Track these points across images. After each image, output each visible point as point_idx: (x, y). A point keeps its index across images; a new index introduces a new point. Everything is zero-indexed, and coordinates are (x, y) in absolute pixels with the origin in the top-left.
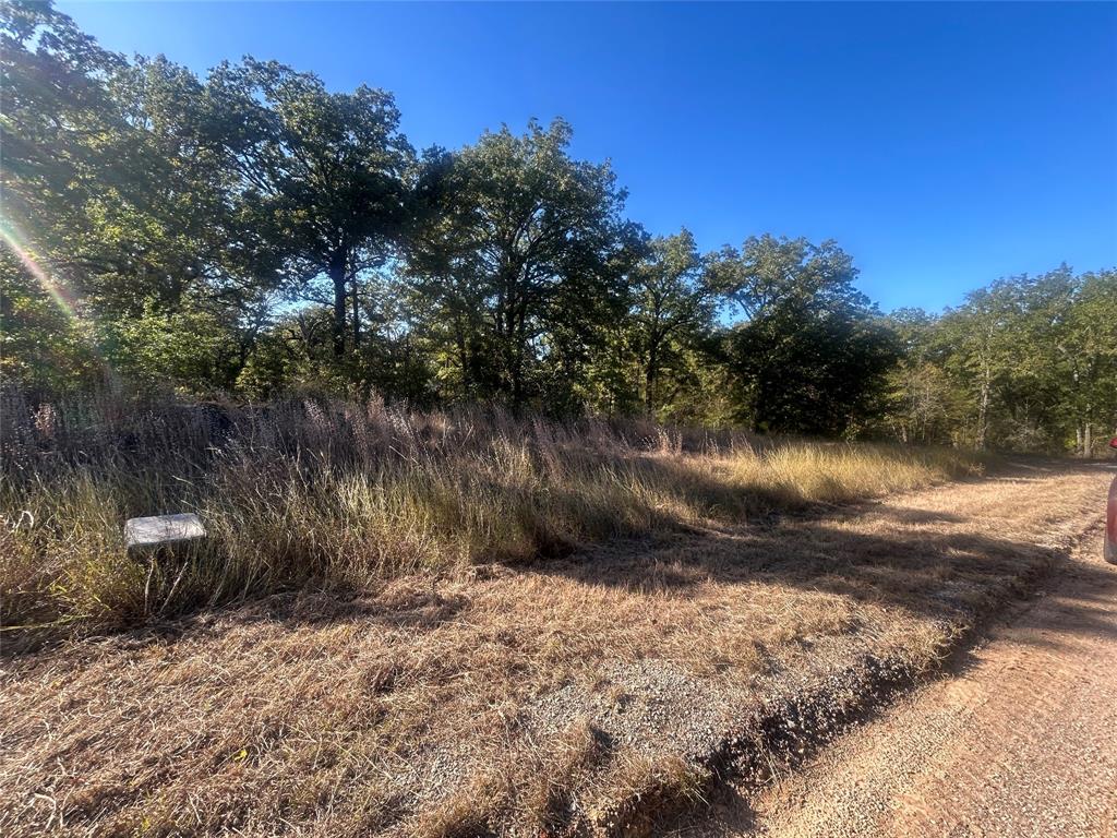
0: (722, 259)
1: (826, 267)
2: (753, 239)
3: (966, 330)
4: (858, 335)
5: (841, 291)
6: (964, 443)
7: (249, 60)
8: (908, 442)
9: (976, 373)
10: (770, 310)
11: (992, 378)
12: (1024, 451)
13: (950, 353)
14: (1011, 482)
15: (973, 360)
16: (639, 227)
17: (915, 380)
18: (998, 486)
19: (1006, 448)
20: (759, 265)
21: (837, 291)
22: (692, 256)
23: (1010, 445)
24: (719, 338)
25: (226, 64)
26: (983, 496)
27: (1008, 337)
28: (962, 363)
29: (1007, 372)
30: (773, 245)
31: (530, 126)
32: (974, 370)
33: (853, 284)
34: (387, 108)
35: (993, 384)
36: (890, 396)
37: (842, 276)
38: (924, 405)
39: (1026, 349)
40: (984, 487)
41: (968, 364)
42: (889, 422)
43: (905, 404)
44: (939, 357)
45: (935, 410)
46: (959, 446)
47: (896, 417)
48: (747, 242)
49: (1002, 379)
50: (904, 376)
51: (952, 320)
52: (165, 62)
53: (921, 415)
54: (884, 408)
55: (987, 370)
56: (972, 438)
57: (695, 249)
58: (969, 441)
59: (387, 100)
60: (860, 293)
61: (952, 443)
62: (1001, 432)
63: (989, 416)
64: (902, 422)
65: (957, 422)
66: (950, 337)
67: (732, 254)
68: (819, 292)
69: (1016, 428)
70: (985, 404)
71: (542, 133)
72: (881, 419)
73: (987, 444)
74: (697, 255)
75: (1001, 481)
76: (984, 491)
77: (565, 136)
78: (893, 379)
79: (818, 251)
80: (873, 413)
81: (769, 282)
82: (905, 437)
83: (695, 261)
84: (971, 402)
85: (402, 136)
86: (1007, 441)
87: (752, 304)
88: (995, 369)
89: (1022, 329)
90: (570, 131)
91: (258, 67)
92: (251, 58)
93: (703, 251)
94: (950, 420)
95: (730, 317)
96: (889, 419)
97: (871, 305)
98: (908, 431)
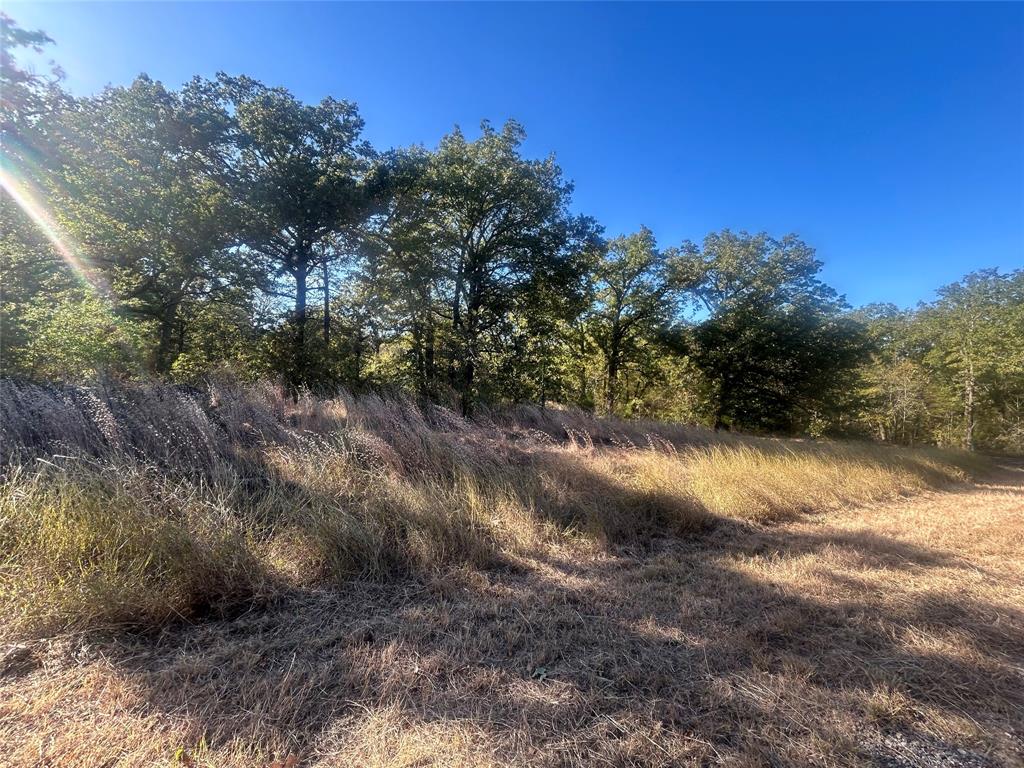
0: (682, 255)
1: (788, 260)
2: (713, 235)
3: (944, 325)
4: (823, 328)
5: (805, 284)
6: (949, 443)
7: (220, 75)
8: (886, 440)
9: (958, 370)
10: (731, 303)
11: (976, 374)
12: (1018, 452)
13: (929, 349)
14: (1007, 491)
15: (954, 356)
16: (591, 220)
17: (893, 375)
18: (989, 497)
19: (997, 448)
20: (719, 259)
21: (802, 286)
22: (651, 252)
23: (1001, 446)
24: (678, 332)
25: (198, 79)
26: (971, 514)
27: (991, 332)
28: (942, 358)
29: (994, 367)
30: (732, 240)
31: (483, 127)
32: (955, 365)
33: (817, 276)
34: (353, 118)
35: (979, 381)
36: (863, 392)
37: (806, 270)
38: (903, 402)
39: (1012, 343)
40: (970, 499)
41: (948, 359)
42: (865, 419)
43: (881, 401)
44: (918, 352)
45: (914, 407)
46: (943, 445)
47: (873, 413)
48: (707, 239)
49: (988, 376)
50: (878, 372)
51: (927, 314)
52: (147, 79)
53: (898, 414)
54: (857, 404)
55: (970, 365)
56: (958, 437)
57: (654, 245)
58: (954, 440)
59: (351, 110)
60: (825, 285)
61: (935, 443)
62: (990, 431)
63: (975, 415)
64: (879, 419)
65: (940, 420)
66: (929, 332)
67: (692, 250)
68: (783, 286)
69: (1006, 427)
70: (971, 400)
71: (494, 134)
72: (855, 415)
73: (974, 443)
74: (656, 252)
75: (994, 490)
76: (972, 505)
77: (516, 136)
78: (866, 374)
79: (779, 245)
80: (845, 409)
81: (730, 278)
82: (883, 435)
83: (655, 258)
84: (954, 399)
85: (366, 144)
86: (998, 442)
87: (712, 298)
88: (979, 364)
89: (1007, 323)
90: (521, 132)
91: (229, 82)
92: (223, 74)
93: (661, 248)
94: (932, 418)
95: (693, 313)
96: (865, 417)
97: (838, 298)
98: (886, 428)
